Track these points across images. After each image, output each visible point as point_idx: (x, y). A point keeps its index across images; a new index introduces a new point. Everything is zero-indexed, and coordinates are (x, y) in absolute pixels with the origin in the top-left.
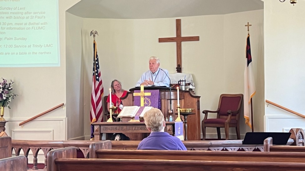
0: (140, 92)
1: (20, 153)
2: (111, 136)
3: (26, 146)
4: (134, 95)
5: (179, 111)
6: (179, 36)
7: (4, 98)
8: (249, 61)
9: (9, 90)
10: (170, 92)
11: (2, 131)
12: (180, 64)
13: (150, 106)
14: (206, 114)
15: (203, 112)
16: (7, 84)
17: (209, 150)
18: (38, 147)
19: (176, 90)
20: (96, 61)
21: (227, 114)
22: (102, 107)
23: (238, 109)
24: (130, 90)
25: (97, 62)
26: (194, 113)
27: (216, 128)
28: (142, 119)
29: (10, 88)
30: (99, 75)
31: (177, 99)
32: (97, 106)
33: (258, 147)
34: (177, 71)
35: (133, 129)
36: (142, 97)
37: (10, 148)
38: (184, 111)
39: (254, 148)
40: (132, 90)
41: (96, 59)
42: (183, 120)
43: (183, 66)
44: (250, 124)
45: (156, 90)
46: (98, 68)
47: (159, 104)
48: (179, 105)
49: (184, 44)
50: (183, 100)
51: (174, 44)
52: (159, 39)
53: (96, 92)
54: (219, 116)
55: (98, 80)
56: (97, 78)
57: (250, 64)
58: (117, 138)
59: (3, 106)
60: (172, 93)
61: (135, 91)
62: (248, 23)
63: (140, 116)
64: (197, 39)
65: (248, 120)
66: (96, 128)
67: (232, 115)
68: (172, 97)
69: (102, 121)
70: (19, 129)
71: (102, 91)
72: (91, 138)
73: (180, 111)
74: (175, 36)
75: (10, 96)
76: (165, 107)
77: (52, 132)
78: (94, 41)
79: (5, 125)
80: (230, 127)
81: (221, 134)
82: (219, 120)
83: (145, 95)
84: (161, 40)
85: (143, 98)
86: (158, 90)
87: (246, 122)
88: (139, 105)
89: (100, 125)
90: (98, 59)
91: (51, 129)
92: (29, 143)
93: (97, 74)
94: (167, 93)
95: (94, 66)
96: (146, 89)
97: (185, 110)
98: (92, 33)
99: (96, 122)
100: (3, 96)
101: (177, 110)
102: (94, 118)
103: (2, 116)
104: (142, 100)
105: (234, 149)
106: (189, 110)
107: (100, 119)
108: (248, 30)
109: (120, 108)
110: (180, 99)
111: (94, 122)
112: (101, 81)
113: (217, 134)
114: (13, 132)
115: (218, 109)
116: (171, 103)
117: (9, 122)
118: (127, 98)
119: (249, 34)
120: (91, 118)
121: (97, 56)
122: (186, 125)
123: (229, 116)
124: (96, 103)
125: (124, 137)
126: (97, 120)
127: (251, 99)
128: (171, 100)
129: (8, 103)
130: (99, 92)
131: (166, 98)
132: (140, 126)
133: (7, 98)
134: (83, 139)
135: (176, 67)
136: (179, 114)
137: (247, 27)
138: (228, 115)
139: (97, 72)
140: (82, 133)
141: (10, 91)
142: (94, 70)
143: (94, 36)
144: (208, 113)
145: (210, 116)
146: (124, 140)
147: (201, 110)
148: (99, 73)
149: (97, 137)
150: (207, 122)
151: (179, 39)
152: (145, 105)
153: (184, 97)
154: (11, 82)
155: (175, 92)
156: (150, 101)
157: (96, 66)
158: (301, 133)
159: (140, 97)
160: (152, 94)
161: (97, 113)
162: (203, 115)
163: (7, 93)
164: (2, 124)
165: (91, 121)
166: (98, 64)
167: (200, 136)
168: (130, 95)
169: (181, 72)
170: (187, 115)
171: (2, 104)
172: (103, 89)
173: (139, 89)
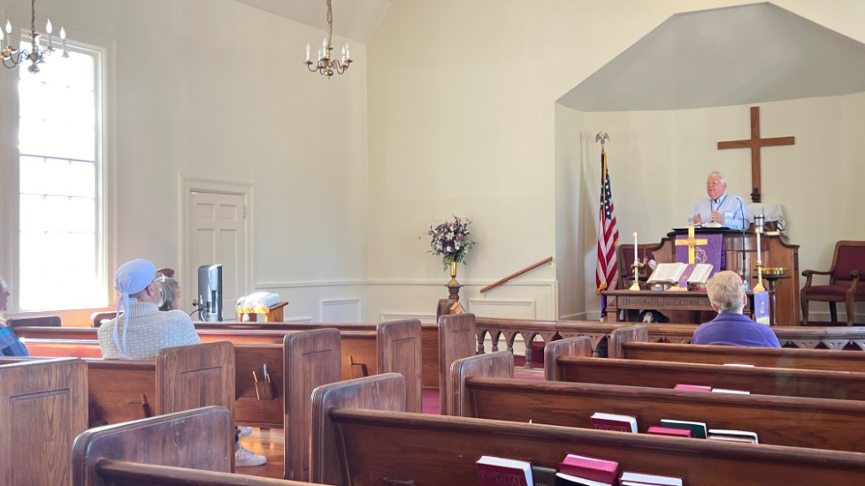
0: (687, 238)
1: (486, 337)
2: (634, 316)
3: (496, 328)
4: (676, 244)
5: (760, 272)
6: (756, 137)
7: (457, 248)
9: (465, 235)
10: (742, 239)
11: (454, 302)
12: (758, 188)
13: (706, 263)
14: (808, 277)
15: (804, 274)
16: (461, 226)
17: (822, 346)
18: (512, 329)
19: (755, 235)
20: (606, 184)
21: (851, 278)
22: (617, 263)
24: (668, 235)
25: (607, 187)
26: (787, 275)
27: (828, 303)
28: (692, 286)
29: (465, 232)
30: (611, 209)
31: (756, 251)
32: (608, 261)
34: (751, 201)
35: (677, 302)
36: (691, 247)
37: (472, 328)
38: (768, 273)
40: (672, 236)
41: (606, 181)
42: (768, 287)
43: (764, 191)
45: (718, 234)
46: (610, 196)
47: (722, 260)
48: (759, 262)
49: (765, 152)
50: (766, 253)
51: (746, 153)
52: (719, 143)
53: (606, 238)
54: (834, 280)
55: (609, 217)
56: (608, 213)
58: (648, 318)
59: (456, 259)
60: (746, 239)
61: (677, 236)
63: (688, 280)
64: (789, 141)
66: (610, 299)
67: (861, 280)
68: (747, 248)
69: (617, 288)
70: (479, 297)
71: (616, 236)
72: (602, 317)
73: (762, 271)
74: (748, 138)
75: (465, 245)
76: (733, 265)
77: (533, 304)
78: (603, 150)
79: (458, 292)
80: (855, 301)
81: (838, 313)
82: (834, 287)
83: (697, 244)
84: (722, 146)
85: (693, 248)
86: (721, 236)
88: (686, 260)
89: (617, 295)
90: (608, 182)
91: (532, 300)
92: (499, 322)
93: (607, 207)
94: (736, 240)
95: (603, 193)
96: (701, 232)
97: (771, 271)
98: (598, 137)
99: (606, 289)
100: (456, 244)
101: (756, 270)
102: (603, 281)
103: (454, 277)
104: (691, 252)
106: (778, 271)
107: (613, 283)
109: (651, 266)
110: (762, 251)
111: (602, 290)
112: (615, 219)
113: (829, 312)
114: (470, 302)
115: (832, 267)
116: (744, 258)
117: (465, 286)
118: (663, 248)
120: (598, 283)
121: (607, 176)
122: (774, 297)
123: (855, 281)
124: (607, 257)
125: (659, 317)
126: (608, 285)
128: (744, 252)
129: (462, 256)
130: (611, 238)
131: (735, 248)
132: (689, 299)
133: (462, 248)
134: (584, 318)
135: (751, 192)
136: (760, 277)
138: (852, 280)
139: (608, 204)
140: (582, 308)
141: (466, 237)
142: (602, 200)
143: (603, 142)
144: (814, 275)
145: (818, 281)
146: (659, 322)
147: (801, 270)
148: (611, 204)
149: (612, 315)
150: (812, 293)
151: (755, 143)
152: (697, 262)
153: (769, 246)
154: (468, 223)
155: (752, 239)
156: (707, 255)
157: (606, 193)
159: (686, 248)
160: (708, 242)
161: (608, 274)
162: (803, 280)
163: (462, 240)
164: (454, 290)
165: (598, 287)
166: (609, 190)
167: (798, 317)
168: (668, 244)
169: (760, 202)
170: (776, 278)
171: (453, 257)
172: (617, 232)
173: (686, 232)
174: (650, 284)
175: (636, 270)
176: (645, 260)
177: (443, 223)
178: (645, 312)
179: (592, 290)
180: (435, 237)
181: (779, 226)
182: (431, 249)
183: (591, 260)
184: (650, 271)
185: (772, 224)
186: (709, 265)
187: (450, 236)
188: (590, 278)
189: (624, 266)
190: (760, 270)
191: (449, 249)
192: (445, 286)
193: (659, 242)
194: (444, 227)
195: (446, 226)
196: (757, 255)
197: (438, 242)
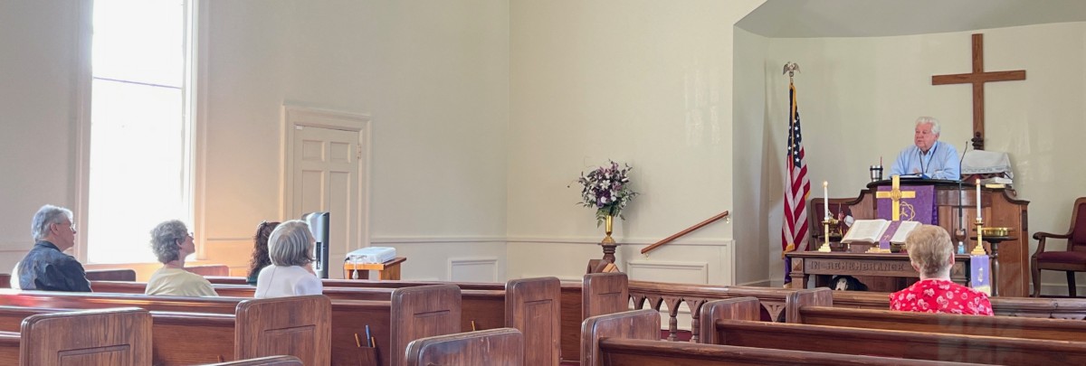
0: (890, 190)
3: (657, 294)
4: (877, 197)
5: (979, 232)
6: (979, 70)
7: (614, 199)
9: (622, 183)
10: (958, 191)
11: (608, 262)
12: (981, 132)
13: (914, 220)
14: (1040, 240)
15: (1035, 237)
16: (618, 172)
18: (678, 296)
19: (976, 186)
20: (795, 125)
22: (806, 221)
24: (868, 186)
26: (1012, 237)
27: (1065, 273)
28: (897, 248)
29: (623, 180)
30: (801, 155)
31: (975, 207)
32: (797, 218)
34: (973, 147)
35: (877, 267)
36: (896, 201)
37: (625, 293)
38: (991, 233)
40: (873, 187)
41: (795, 121)
42: (990, 251)
43: (988, 136)
45: (928, 187)
46: (800, 139)
47: (933, 216)
48: (979, 219)
49: (989, 88)
50: (988, 209)
51: (966, 90)
52: (933, 77)
53: (795, 190)
54: (1073, 245)
55: (799, 165)
56: (797, 160)
59: (611, 214)
60: (963, 192)
61: (879, 187)
63: (892, 240)
64: (1020, 75)
66: (795, 262)
68: (964, 203)
69: (807, 249)
70: (640, 259)
71: (807, 188)
72: (786, 283)
73: (983, 231)
74: (970, 71)
75: (624, 195)
76: (947, 223)
77: (705, 268)
78: (792, 84)
79: (614, 252)
81: (1077, 285)
82: (1073, 254)
83: (903, 197)
84: (937, 80)
85: (898, 202)
86: (932, 187)
88: (889, 217)
89: (804, 257)
90: (798, 122)
91: (704, 263)
92: (660, 287)
93: (796, 153)
94: (951, 193)
95: (790, 135)
96: (905, 183)
97: (994, 231)
98: (786, 68)
99: (795, 250)
100: (612, 193)
101: (975, 230)
102: (790, 242)
103: (609, 233)
104: (896, 206)
106: (1002, 231)
107: (803, 245)
109: (847, 224)
110: (982, 207)
111: (790, 251)
112: (805, 166)
113: (1067, 285)
114: (629, 266)
115: (1070, 229)
116: (961, 215)
117: (621, 246)
118: (862, 202)
120: (785, 244)
121: (797, 115)
122: (997, 263)
124: (795, 212)
125: (854, 284)
126: (797, 245)
129: (620, 209)
130: (801, 190)
131: (951, 204)
132: (892, 263)
133: (619, 199)
134: (767, 285)
135: (972, 136)
136: (980, 238)
139: (797, 149)
140: (766, 273)
141: (624, 186)
142: (790, 144)
143: (791, 74)
144: (1047, 239)
145: (1052, 246)
147: (1032, 231)
148: (800, 149)
149: (798, 282)
150: (1044, 259)
151: (978, 78)
152: (902, 218)
153: (991, 201)
154: (627, 169)
155: (972, 191)
156: (916, 210)
157: (795, 136)
159: (890, 200)
160: (917, 195)
161: (796, 233)
162: (1034, 245)
163: (620, 189)
165: (784, 249)
166: (799, 131)
167: (1027, 287)
168: (868, 197)
169: (983, 149)
170: (999, 240)
171: (608, 210)
172: (809, 183)
173: (889, 183)
174: (845, 245)
175: (827, 227)
177: (596, 168)
179: (776, 256)
180: (586, 185)
182: (582, 199)
183: (777, 217)
184: (846, 228)
186: (917, 222)
187: (605, 185)
188: (775, 239)
189: (816, 225)
190: (980, 229)
191: (603, 200)
192: (599, 244)
193: (857, 195)
194: (598, 174)
195: (600, 172)
196: (976, 212)
197: (591, 191)
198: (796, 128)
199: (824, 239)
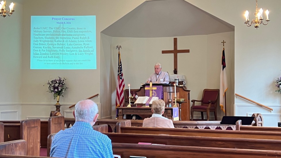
0: (149, 87)
2: (129, 117)
4: (145, 89)
6: (176, 49)
7: (60, 90)
8: (224, 66)
9: (63, 84)
10: (169, 87)
11: (58, 112)
12: (176, 69)
14: (193, 102)
15: (192, 101)
16: (61, 81)
17: (197, 128)
19: (174, 86)
22: (123, 97)
23: (216, 99)
26: (185, 102)
27: (200, 112)
29: (63, 83)
30: (122, 75)
31: (174, 92)
32: (120, 96)
33: (230, 126)
34: (174, 73)
35: (145, 112)
37: (63, 122)
38: (179, 100)
39: (227, 127)
40: (144, 86)
41: (120, 64)
42: (179, 106)
43: (178, 69)
44: (224, 110)
45: (160, 86)
46: (122, 70)
47: (162, 95)
48: (176, 96)
49: (179, 54)
50: (178, 93)
51: (172, 55)
52: (162, 51)
53: (120, 86)
54: (203, 104)
55: (121, 78)
56: (121, 77)
57: (224, 69)
58: (134, 118)
59: (59, 95)
60: (171, 88)
61: (146, 86)
62: (224, 41)
63: (149, 103)
64: (188, 51)
65: (223, 107)
66: (120, 111)
67: (212, 104)
68: (171, 91)
69: (124, 106)
70: (69, 110)
71: (124, 86)
72: (117, 117)
74: (173, 49)
75: (63, 89)
76: (166, 97)
78: (119, 52)
79: (60, 108)
80: (210, 112)
81: (204, 116)
82: (203, 106)
83: (153, 89)
84: (164, 52)
85: (151, 91)
86: (162, 86)
87: (221, 108)
88: (149, 96)
89: (123, 109)
90: (121, 64)
93: (120, 75)
94: (167, 88)
95: (119, 69)
96: (153, 85)
98: (117, 47)
99: (119, 107)
100: (59, 88)
101: (174, 99)
102: (118, 104)
103: (58, 102)
104: (151, 92)
105: (214, 127)
106: (182, 100)
107: (122, 105)
108: (224, 46)
109: (136, 98)
111: (118, 107)
112: (123, 79)
113: (201, 116)
115: (202, 99)
116: (170, 95)
117: (63, 106)
118: (141, 91)
119: (224, 48)
120: (117, 104)
121: (121, 62)
122: (181, 110)
123: (210, 104)
124: (120, 94)
125: (138, 117)
126: (120, 105)
127: (225, 93)
128: (170, 92)
129: (62, 93)
130: (122, 86)
131: (167, 91)
133: (62, 90)
134: (111, 118)
135: (174, 70)
136: (176, 102)
137: (223, 43)
138: (209, 104)
139: (121, 73)
140: (110, 114)
141: (63, 85)
142: (118, 72)
144: (195, 102)
145: (197, 104)
146: (138, 119)
147: (191, 100)
149: (121, 117)
150: (194, 108)
151: (175, 52)
152: (153, 96)
153: (179, 90)
154: (64, 80)
155: (173, 87)
156: (157, 94)
157: (120, 69)
158: (260, 117)
159: (149, 90)
160: (157, 89)
161: (120, 101)
162: (191, 103)
163: (62, 86)
164: (58, 107)
165: (116, 106)
166: (121, 68)
167: (189, 117)
168: (142, 89)
169: (177, 74)
170: (181, 103)
171: (57, 94)
172: (124, 84)
173: (149, 85)
174: (135, 105)
175: (130, 99)
176: (134, 95)
177: (54, 79)
178: (133, 115)
179: (114, 108)
180: (50, 85)
181: (183, 83)
182: (48, 90)
183: (114, 96)
184: (136, 99)
185: (181, 83)
186: (157, 97)
187: (57, 85)
188: (113, 102)
189: (126, 98)
190: (176, 99)
191: (56, 90)
192: (54, 105)
193: (139, 88)
194: (54, 81)
195: (55, 81)
196: (175, 94)
197: (52, 87)
198: (121, 67)
199: (129, 103)
